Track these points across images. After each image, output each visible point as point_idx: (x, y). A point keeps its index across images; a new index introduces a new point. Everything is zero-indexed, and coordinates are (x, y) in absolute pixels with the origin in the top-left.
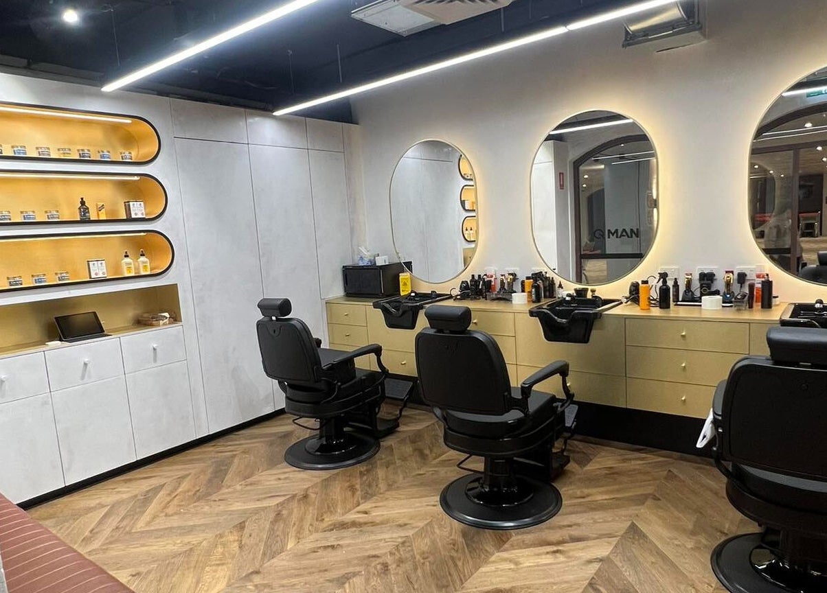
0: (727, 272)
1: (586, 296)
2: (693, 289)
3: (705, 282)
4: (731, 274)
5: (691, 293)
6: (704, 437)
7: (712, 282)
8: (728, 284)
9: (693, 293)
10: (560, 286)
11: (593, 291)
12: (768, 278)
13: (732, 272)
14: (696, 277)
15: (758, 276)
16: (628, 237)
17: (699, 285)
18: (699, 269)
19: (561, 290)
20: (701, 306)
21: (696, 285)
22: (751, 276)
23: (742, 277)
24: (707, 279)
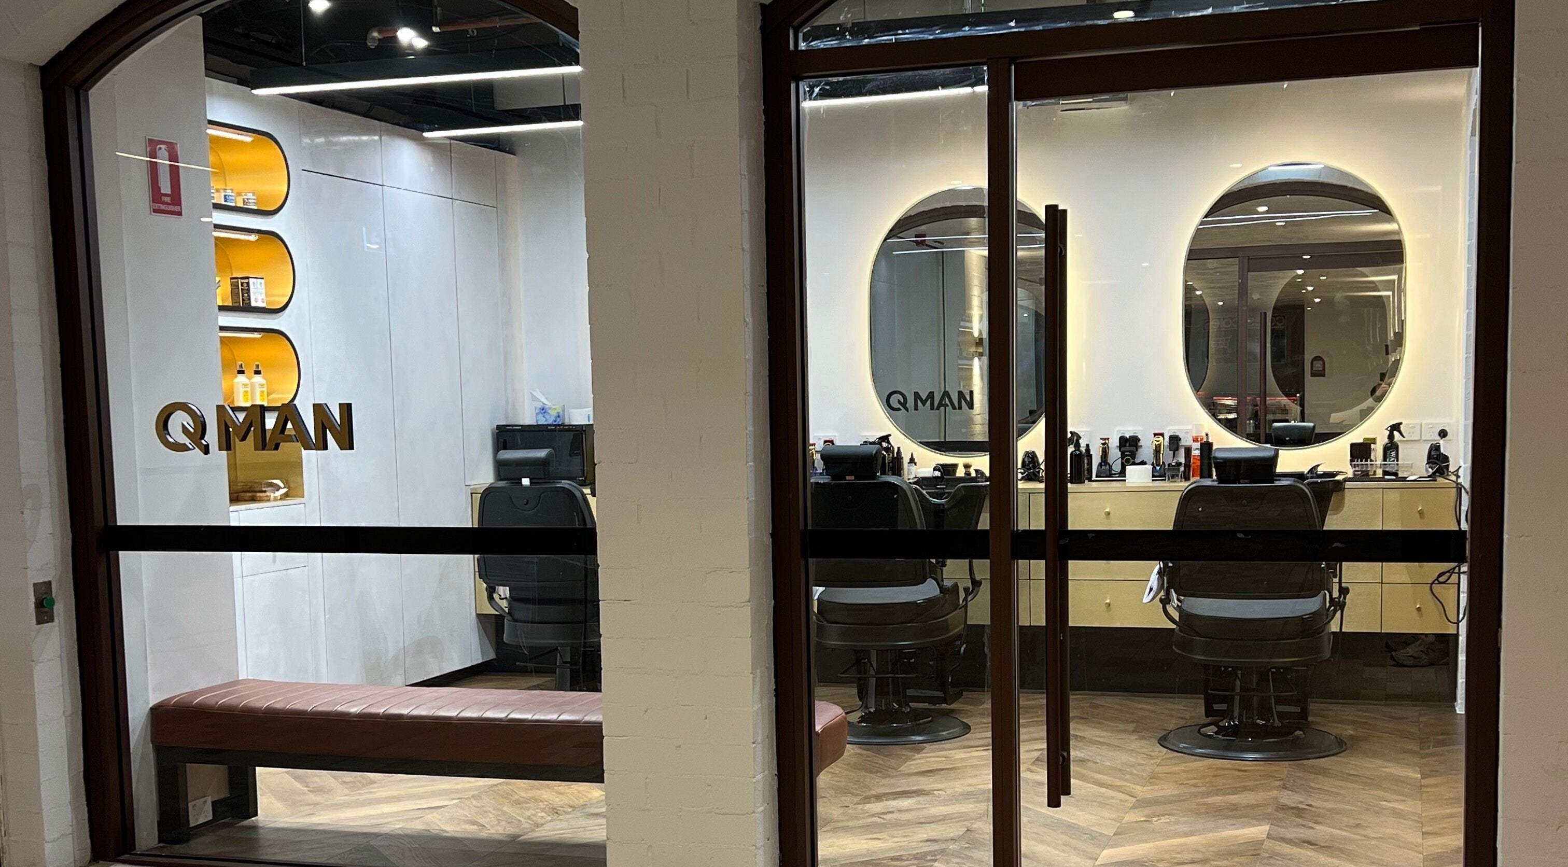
0: (1155, 435)
1: (954, 472)
2: (1110, 461)
3: (1128, 448)
4: (1161, 438)
5: (1108, 467)
6: (1151, 589)
7: (1137, 450)
8: (1157, 452)
9: (1110, 467)
10: (912, 461)
11: (967, 466)
12: (1208, 438)
13: (1162, 435)
14: (1114, 443)
15: (1195, 440)
16: (954, 408)
17: (1119, 454)
18: (1117, 431)
19: (913, 467)
20: (1125, 480)
21: (1115, 454)
22: (1186, 441)
23: (1175, 440)
24: (1130, 445)
